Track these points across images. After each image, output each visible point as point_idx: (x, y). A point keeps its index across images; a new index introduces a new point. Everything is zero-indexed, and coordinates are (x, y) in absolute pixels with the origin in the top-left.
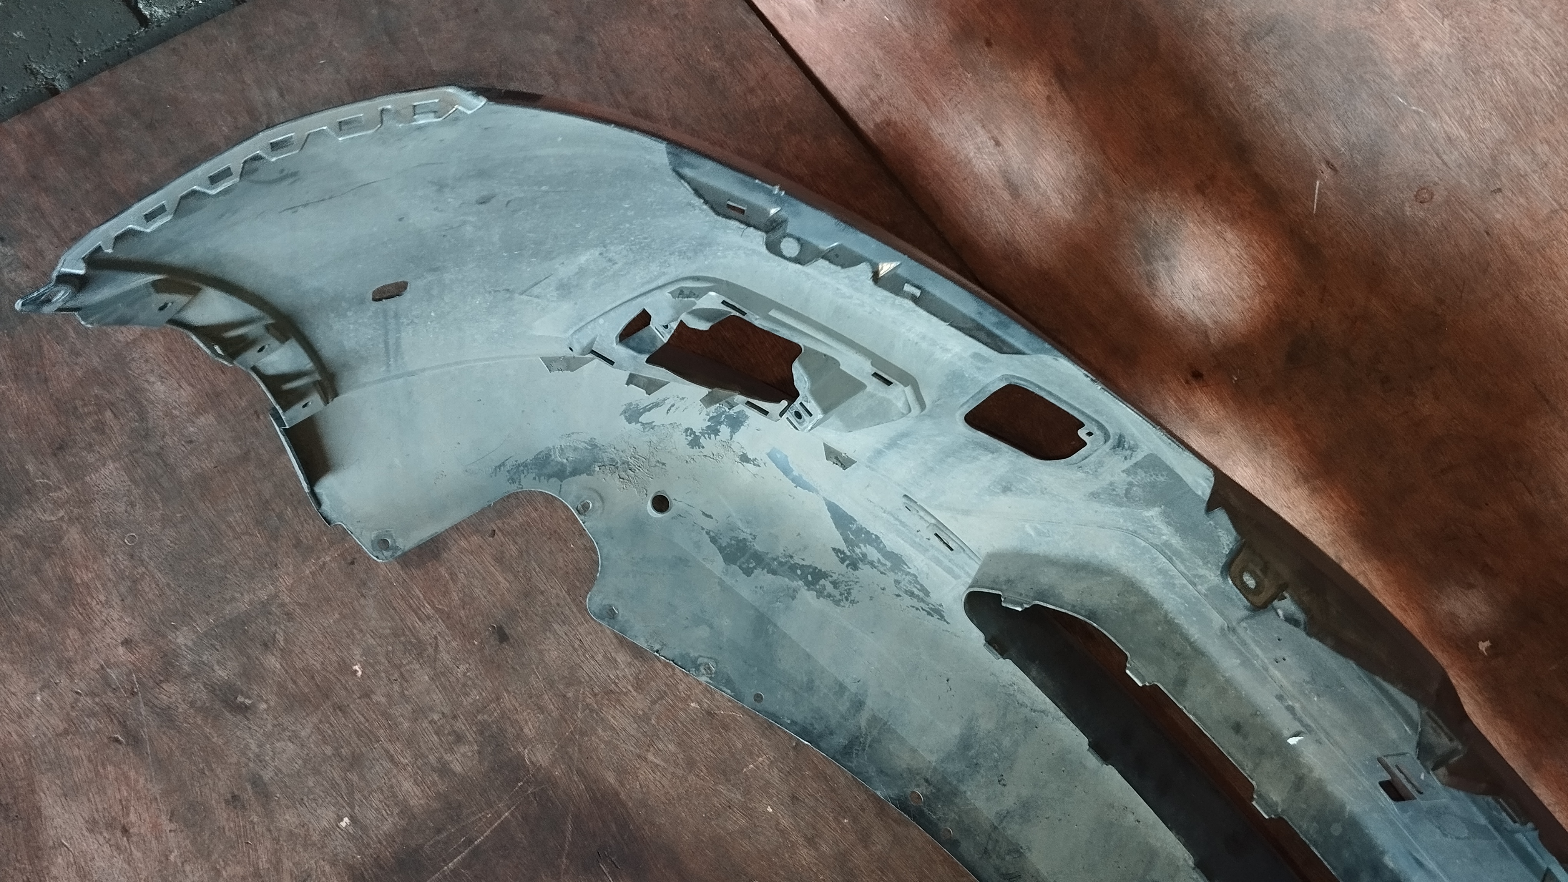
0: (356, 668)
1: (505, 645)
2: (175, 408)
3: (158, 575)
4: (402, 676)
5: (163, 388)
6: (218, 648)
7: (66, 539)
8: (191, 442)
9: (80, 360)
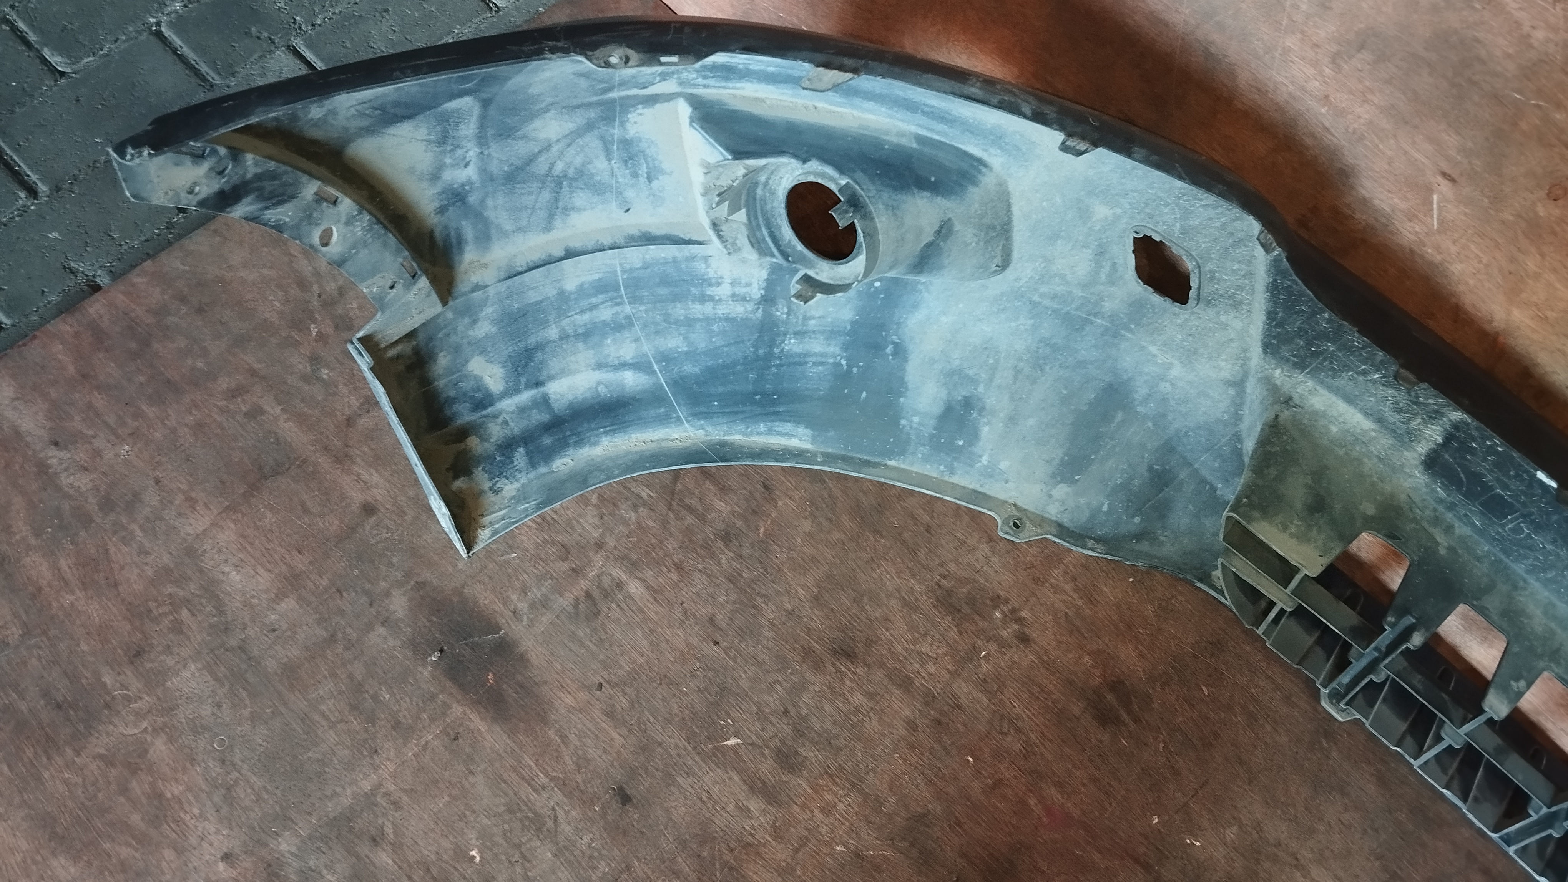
0: (474, 853)
1: (628, 807)
2: (254, 597)
3: (254, 779)
4: (523, 855)
5: (238, 578)
6: (324, 850)
7: (151, 752)
8: (274, 630)
9: (150, 559)
